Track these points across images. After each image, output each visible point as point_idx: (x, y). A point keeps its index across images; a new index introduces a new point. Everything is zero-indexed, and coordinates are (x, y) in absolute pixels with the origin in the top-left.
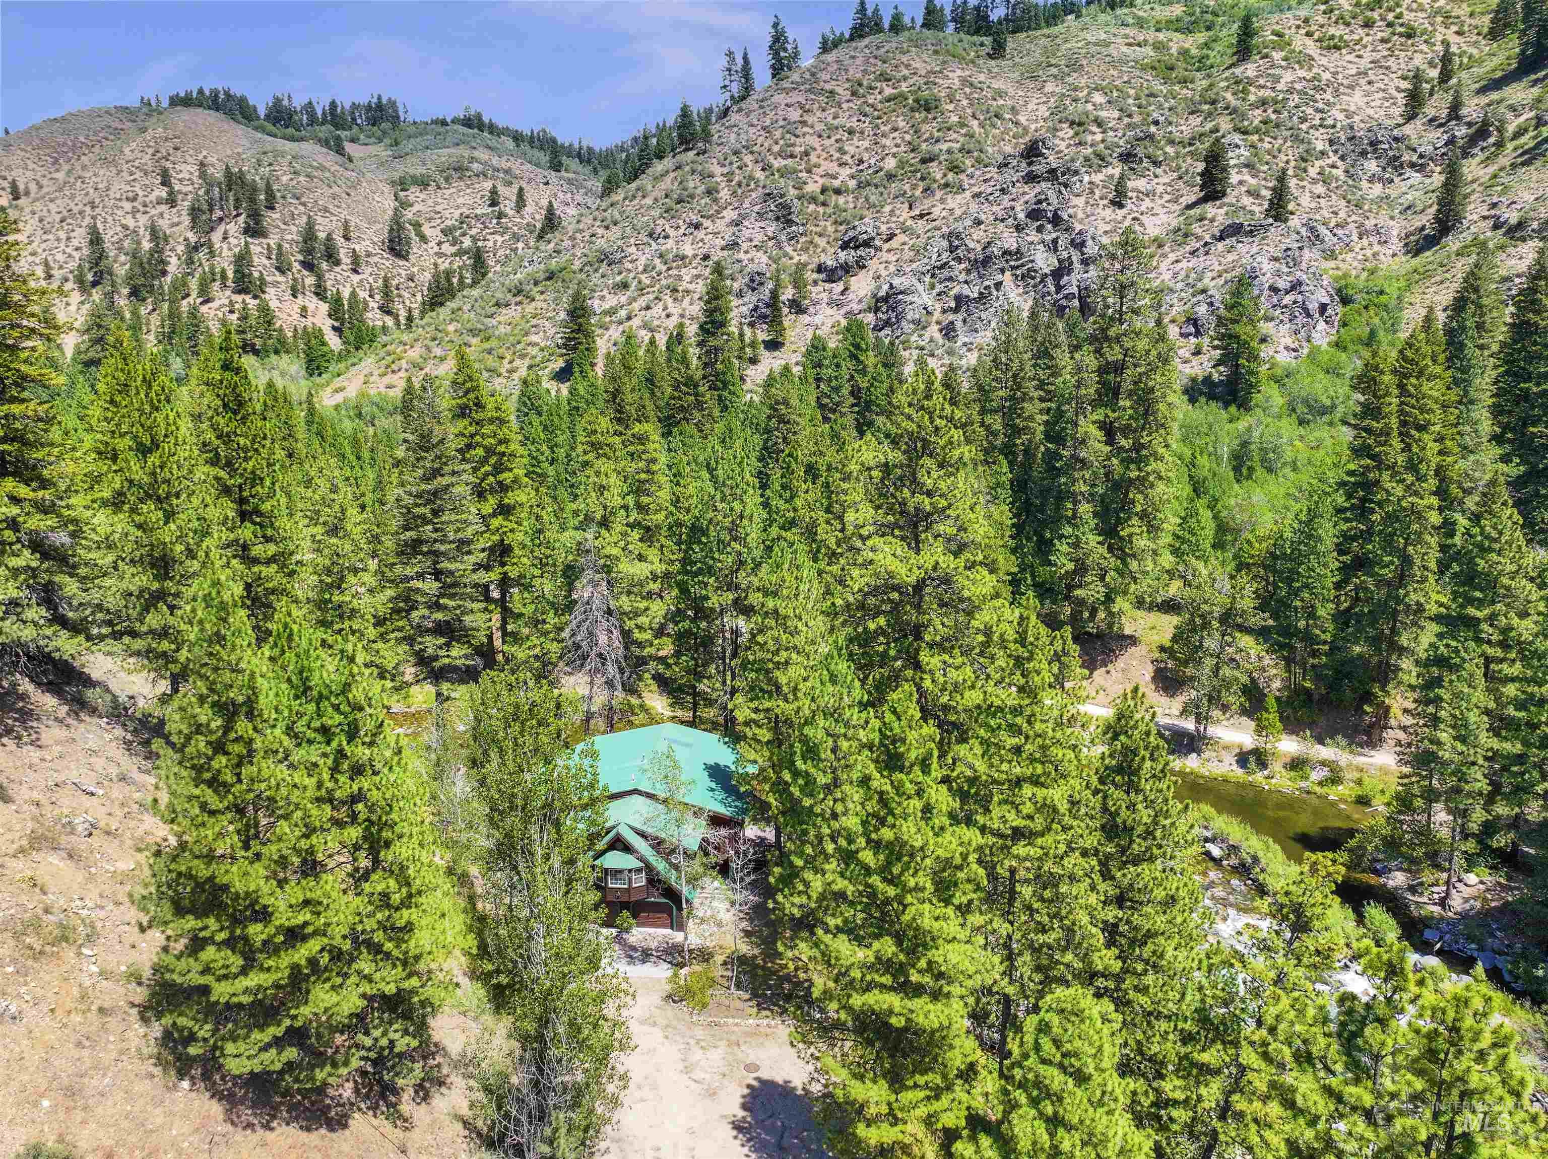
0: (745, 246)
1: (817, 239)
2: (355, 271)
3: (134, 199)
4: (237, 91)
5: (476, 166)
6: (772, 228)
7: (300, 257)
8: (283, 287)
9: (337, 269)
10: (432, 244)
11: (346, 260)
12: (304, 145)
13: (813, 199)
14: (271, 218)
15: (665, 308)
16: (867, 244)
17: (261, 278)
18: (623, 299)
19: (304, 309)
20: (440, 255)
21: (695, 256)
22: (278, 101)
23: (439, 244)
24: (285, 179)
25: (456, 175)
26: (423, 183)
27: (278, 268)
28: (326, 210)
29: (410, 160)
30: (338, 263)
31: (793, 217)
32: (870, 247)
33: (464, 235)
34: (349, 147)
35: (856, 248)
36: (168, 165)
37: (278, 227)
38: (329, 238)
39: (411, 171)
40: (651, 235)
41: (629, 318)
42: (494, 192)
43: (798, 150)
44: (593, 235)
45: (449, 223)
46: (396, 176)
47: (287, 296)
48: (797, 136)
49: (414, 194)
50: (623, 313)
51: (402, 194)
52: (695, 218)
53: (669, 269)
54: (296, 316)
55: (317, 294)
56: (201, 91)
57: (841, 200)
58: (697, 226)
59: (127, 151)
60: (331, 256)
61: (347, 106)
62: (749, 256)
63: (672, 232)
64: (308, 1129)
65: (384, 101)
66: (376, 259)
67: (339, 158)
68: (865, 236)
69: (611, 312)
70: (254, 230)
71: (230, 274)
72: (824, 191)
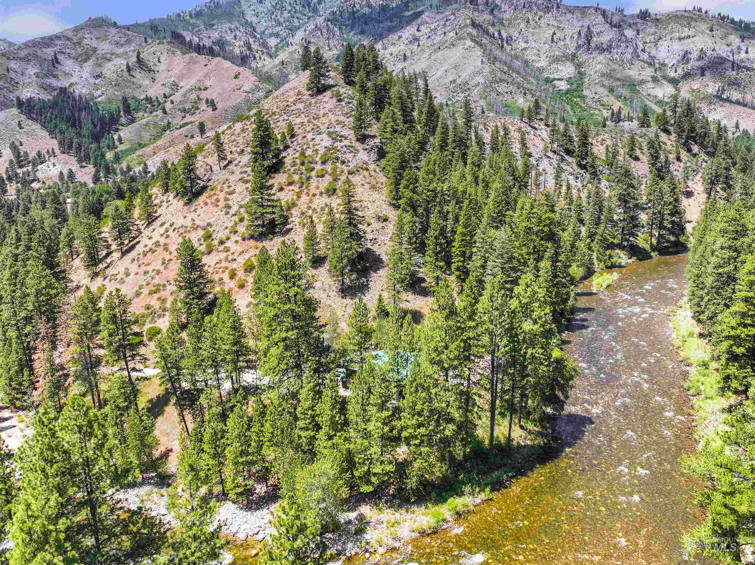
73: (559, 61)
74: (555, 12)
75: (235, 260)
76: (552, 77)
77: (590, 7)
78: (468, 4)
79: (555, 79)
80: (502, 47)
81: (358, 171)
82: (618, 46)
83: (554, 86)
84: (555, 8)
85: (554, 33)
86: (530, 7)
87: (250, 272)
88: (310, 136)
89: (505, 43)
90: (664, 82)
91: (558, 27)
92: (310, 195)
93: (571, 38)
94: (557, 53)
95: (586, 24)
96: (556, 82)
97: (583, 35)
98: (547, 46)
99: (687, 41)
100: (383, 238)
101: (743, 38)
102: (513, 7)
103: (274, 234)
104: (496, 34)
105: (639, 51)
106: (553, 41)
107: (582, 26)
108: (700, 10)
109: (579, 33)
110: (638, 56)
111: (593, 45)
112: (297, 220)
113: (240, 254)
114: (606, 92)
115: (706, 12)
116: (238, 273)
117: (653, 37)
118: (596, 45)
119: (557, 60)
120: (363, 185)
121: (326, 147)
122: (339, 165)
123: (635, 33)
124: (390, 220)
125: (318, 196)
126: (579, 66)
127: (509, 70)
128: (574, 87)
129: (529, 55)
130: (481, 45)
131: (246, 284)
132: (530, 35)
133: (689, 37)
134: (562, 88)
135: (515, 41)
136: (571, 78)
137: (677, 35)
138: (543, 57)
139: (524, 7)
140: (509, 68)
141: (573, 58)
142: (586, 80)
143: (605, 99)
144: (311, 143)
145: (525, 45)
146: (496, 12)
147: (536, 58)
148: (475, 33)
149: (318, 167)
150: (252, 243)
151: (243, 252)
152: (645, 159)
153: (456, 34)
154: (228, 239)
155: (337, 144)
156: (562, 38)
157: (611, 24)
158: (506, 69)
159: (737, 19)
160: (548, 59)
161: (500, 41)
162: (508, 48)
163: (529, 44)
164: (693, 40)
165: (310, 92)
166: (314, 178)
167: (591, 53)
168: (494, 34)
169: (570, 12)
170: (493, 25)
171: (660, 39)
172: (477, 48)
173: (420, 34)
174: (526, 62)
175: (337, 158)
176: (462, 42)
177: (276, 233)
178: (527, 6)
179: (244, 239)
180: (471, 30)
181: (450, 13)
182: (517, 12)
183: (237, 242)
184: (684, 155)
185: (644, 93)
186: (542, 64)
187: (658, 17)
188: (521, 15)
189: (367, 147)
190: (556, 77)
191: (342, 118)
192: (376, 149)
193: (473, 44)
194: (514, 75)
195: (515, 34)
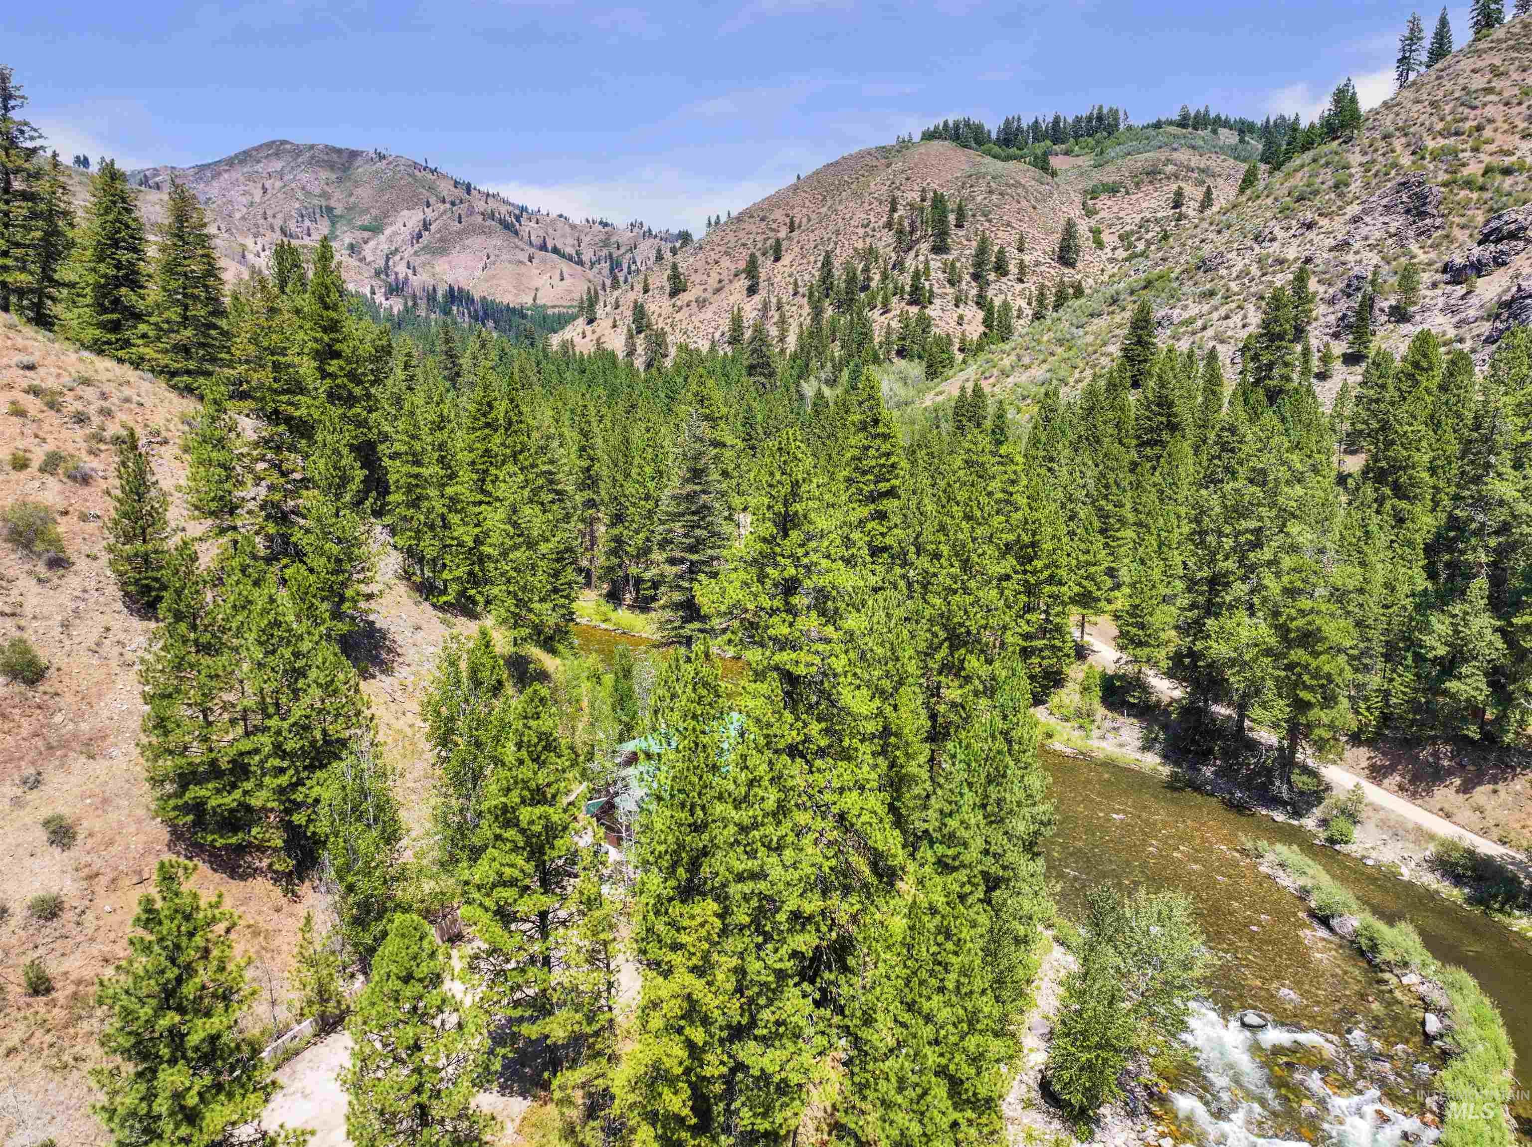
0: (1356, 246)
1: (1457, 232)
2: (1021, 281)
3: (867, 226)
4: (975, 120)
5: (1170, 168)
6: (1396, 222)
7: (971, 271)
8: (949, 298)
9: (1004, 280)
10: (1108, 250)
11: (1013, 268)
12: (1012, 164)
13: (1469, 184)
14: (956, 236)
15: (1245, 317)
16: (1513, 236)
17: (931, 291)
18: (1206, 308)
19: (961, 317)
20: (1111, 260)
21: (1296, 259)
22: (1008, 122)
23: (1114, 249)
24: (979, 198)
25: (1146, 179)
26: (1113, 190)
27: (949, 281)
28: (1008, 224)
29: (1110, 168)
30: (1005, 274)
31: (1430, 209)
32: (1520, 239)
33: (1139, 239)
34: (1055, 162)
35: (1498, 241)
36: (899, 193)
37: (961, 243)
38: (1001, 252)
39: (1105, 180)
40: (1256, 239)
41: (1204, 328)
42: (1179, 193)
43: (1467, 125)
44: (1203, 241)
45: (1128, 228)
46: (1090, 184)
47: (951, 306)
48: (1474, 108)
49: (1104, 202)
50: (1199, 323)
51: (1090, 202)
52: (1309, 216)
53: (1264, 275)
54: (953, 324)
55: (977, 303)
56: (946, 124)
57: (1509, 181)
58: (1309, 226)
59: (872, 185)
60: (1001, 269)
61: (1070, 120)
62: (1358, 257)
63: (1280, 234)
64: (215, 870)
65: (1105, 111)
66: (1043, 268)
67: (1038, 173)
68: (1513, 227)
69: (1190, 321)
70: (939, 249)
71: (907, 289)
72: (1487, 171)
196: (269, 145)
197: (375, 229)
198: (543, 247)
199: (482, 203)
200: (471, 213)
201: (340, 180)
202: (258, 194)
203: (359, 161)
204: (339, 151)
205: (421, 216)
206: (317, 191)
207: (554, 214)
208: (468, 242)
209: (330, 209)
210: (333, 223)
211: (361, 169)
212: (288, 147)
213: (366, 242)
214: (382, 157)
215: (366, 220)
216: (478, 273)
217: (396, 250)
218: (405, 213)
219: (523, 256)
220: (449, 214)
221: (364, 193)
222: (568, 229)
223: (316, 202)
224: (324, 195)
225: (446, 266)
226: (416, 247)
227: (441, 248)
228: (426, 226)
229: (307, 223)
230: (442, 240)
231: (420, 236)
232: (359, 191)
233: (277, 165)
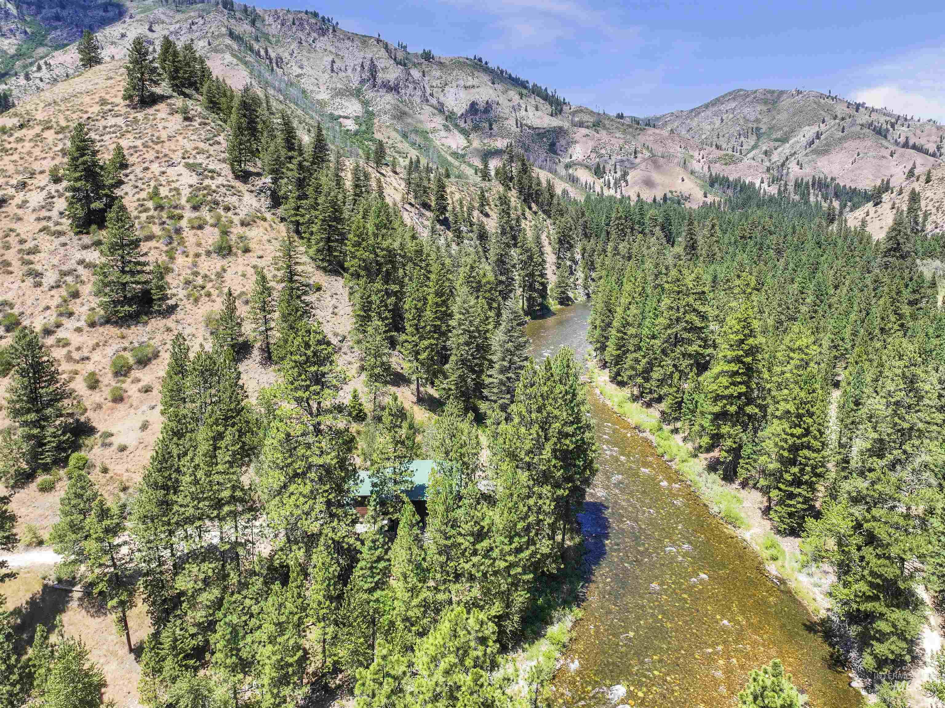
73: (343, 95)
74: (331, 36)
75: (88, 358)
76: (336, 113)
77: (371, 37)
78: (220, 6)
79: (340, 117)
80: (272, 70)
81: (255, 222)
82: (406, 87)
83: (341, 125)
84: (331, 31)
85: (333, 62)
86: (301, 24)
87: (125, 375)
88: (155, 168)
89: (274, 65)
90: (456, 132)
91: (337, 55)
92: (191, 255)
93: (353, 70)
94: (339, 86)
95: (369, 56)
96: (341, 120)
97: (366, 68)
98: (326, 76)
99: (473, 91)
100: (322, 314)
101: (521, 95)
102: (279, 21)
103: (148, 313)
104: (262, 53)
105: (427, 94)
106: (332, 71)
107: (364, 58)
108: (480, 60)
109: (362, 66)
110: (427, 101)
111: (379, 81)
112: (182, 293)
113: (94, 349)
114: (399, 138)
115: (486, 63)
116: (101, 379)
117: (439, 81)
118: (383, 82)
119: (339, 93)
120: (269, 241)
121: (191, 186)
122: (221, 211)
123: (421, 74)
124: (324, 288)
125: (203, 257)
126: (365, 103)
127: (285, 99)
128: (364, 128)
129: (307, 84)
130: (246, 63)
131: (125, 395)
132: (304, 59)
133: (473, 86)
134: (350, 128)
135: (287, 64)
136: (358, 117)
137: (461, 83)
138: (323, 88)
139: (294, 24)
140: (286, 97)
141: (357, 94)
142: (375, 121)
143: (398, 145)
144: (161, 179)
145: (299, 71)
146: (258, 24)
147: (315, 88)
148: (235, 46)
149: (188, 214)
150: (112, 330)
151: (98, 345)
152: (494, 215)
153: (209, 44)
154: (58, 326)
155: (207, 182)
156: (343, 68)
157: (395, 59)
158: (282, 98)
159: (514, 76)
160: (329, 91)
161: (268, 62)
162: (279, 71)
163: (304, 70)
164: (478, 90)
165: (127, 102)
166: (187, 230)
167: (378, 91)
168: (259, 51)
169: (349, 38)
170: (257, 39)
171: (446, 84)
172: (242, 66)
173: (155, 35)
174: (304, 92)
175: (217, 203)
176: (220, 56)
177: (151, 313)
178: (297, 23)
179: (92, 325)
180: (230, 42)
181: (196, 14)
182: (285, 29)
183: (79, 330)
184: (528, 212)
185: (438, 143)
186: (323, 96)
187: (442, 61)
188: (290, 33)
189: (253, 189)
190: (342, 114)
191: (202, 145)
192: (269, 192)
193: (235, 61)
194: (292, 105)
195: (286, 55)
196: (730, 93)
197: (784, 140)
198: (906, 145)
199: (867, 117)
200: (853, 124)
201: (769, 110)
202: (718, 122)
203: (785, 96)
204: (773, 92)
205: (817, 129)
206: (753, 118)
207: (924, 119)
208: (846, 145)
209: (758, 129)
210: (758, 139)
211: (785, 102)
212: (742, 93)
213: (776, 149)
214: (799, 92)
215: (779, 135)
216: (848, 166)
217: (795, 153)
218: (807, 128)
219: (887, 153)
220: (836, 127)
221: (783, 117)
222: (934, 130)
223: (750, 125)
224: (757, 121)
225: (826, 163)
226: (808, 150)
227: (824, 151)
228: (818, 136)
229: (742, 139)
230: (828, 145)
231: (813, 142)
232: (779, 117)
233: (733, 105)
